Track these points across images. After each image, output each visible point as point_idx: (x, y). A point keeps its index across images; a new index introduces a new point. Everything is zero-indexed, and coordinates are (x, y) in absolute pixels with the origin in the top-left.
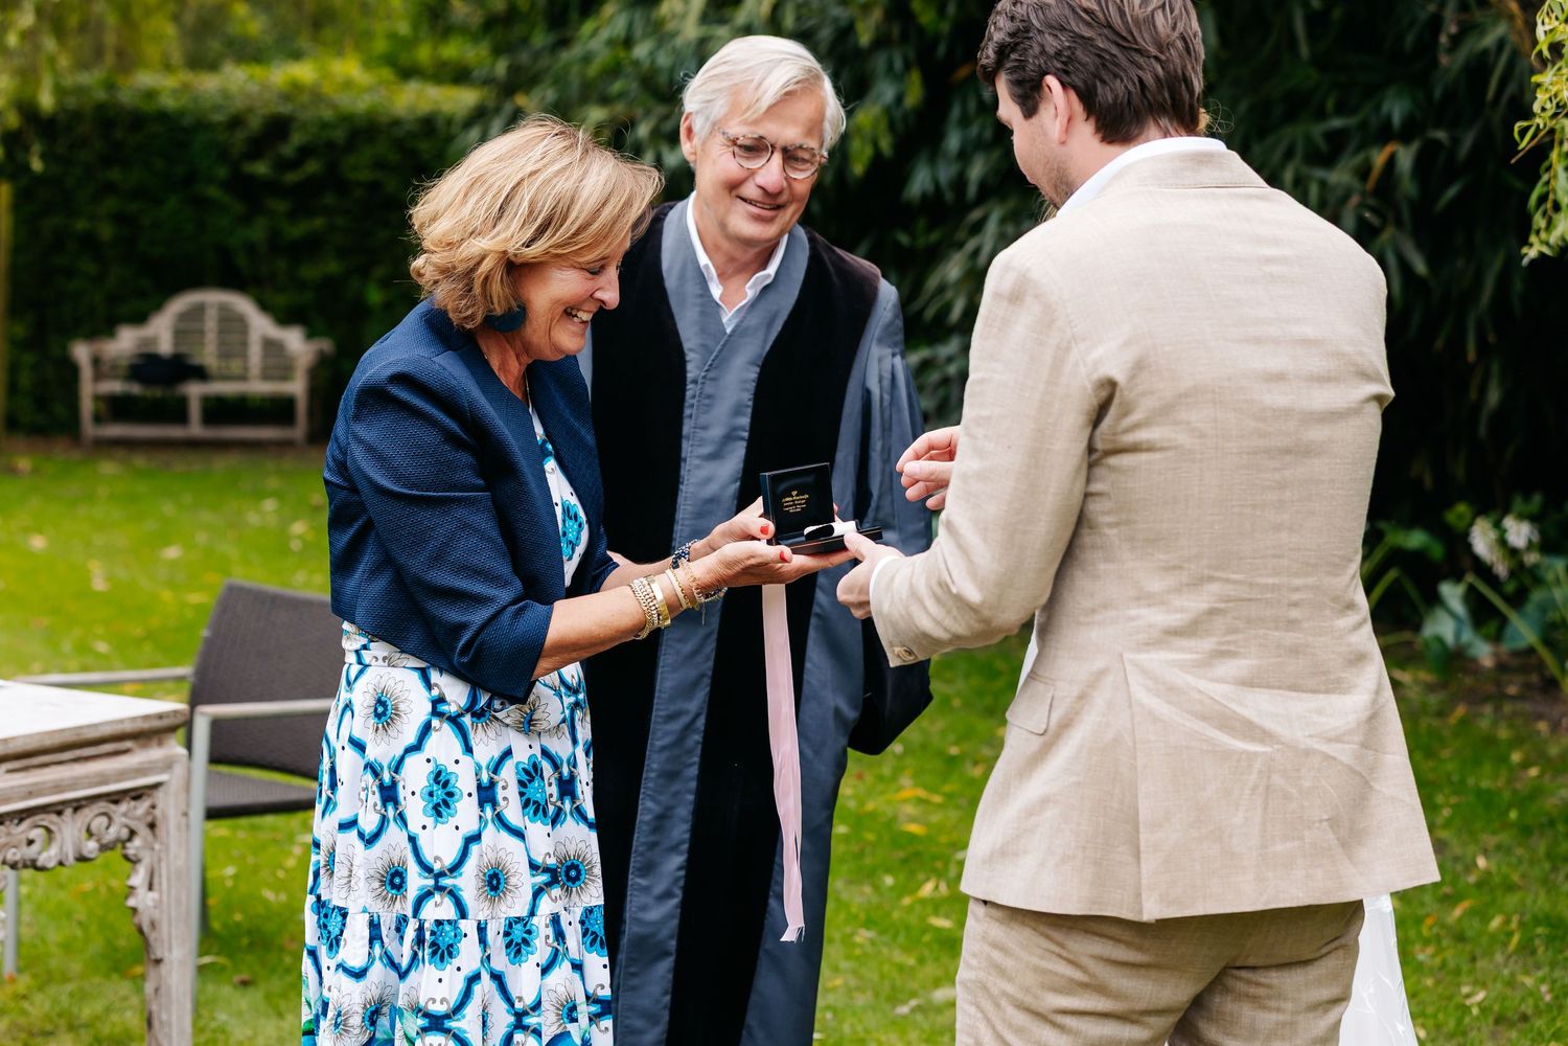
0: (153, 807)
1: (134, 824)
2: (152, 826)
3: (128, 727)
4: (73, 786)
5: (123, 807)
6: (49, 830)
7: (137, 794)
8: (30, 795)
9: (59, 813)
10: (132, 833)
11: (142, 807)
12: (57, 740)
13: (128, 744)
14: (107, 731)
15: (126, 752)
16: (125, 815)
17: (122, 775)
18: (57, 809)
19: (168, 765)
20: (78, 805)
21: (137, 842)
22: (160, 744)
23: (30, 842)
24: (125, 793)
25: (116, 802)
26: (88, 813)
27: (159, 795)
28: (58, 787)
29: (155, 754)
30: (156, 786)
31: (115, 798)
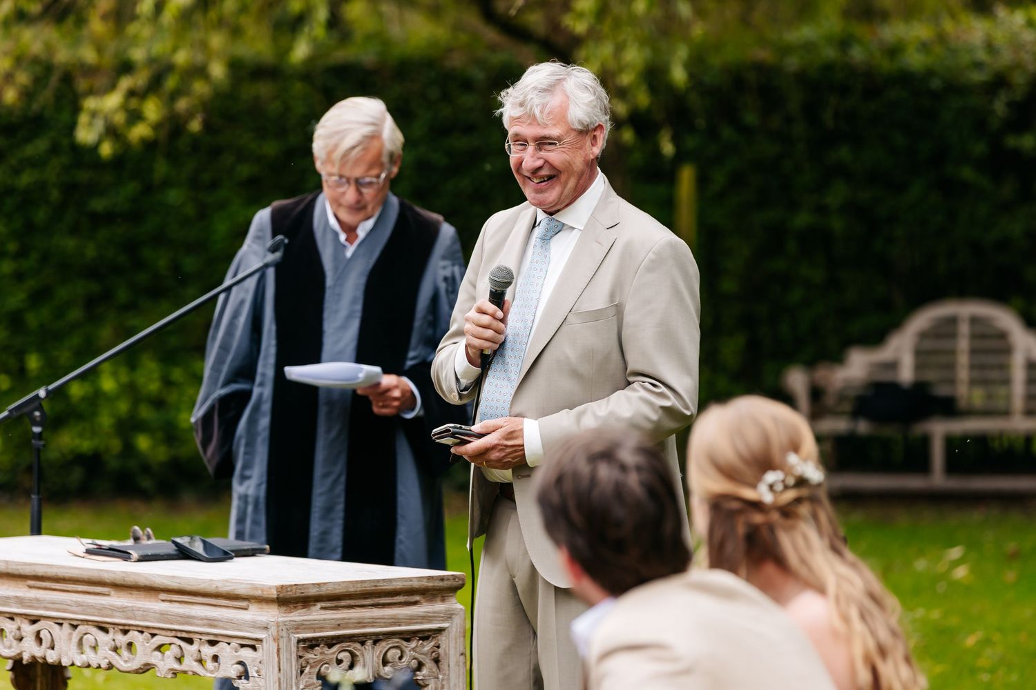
0: (438, 647)
1: (421, 658)
2: (437, 661)
3: (416, 584)
4: (372, 624)
5: (413, 644)
6: (353, 655)
7: (425, 636)
8: (339, 626)
9: (363, 643)
10: (420, 666)
11: (428, 646)
12: (359, 588)
13: (417, 598)
14: (399, 585)
15: (415, 603)
16: (413, 649)
17: (411, 619)
18: (361, 639)
19: (449, 616)
20: (377, 639)
21: (425, 671)
22: (443, 600)
23: (339, 662)
24: (415, 633)
25: (408, 640)
26: (384, 646)
27: (442, 639)
28: (360, 624)
29: (438, 607)
30: (440, 631)
31: (408, 636)
